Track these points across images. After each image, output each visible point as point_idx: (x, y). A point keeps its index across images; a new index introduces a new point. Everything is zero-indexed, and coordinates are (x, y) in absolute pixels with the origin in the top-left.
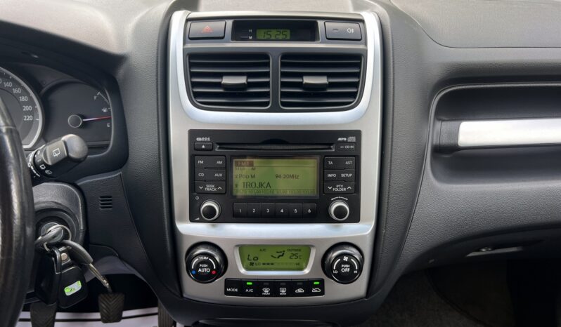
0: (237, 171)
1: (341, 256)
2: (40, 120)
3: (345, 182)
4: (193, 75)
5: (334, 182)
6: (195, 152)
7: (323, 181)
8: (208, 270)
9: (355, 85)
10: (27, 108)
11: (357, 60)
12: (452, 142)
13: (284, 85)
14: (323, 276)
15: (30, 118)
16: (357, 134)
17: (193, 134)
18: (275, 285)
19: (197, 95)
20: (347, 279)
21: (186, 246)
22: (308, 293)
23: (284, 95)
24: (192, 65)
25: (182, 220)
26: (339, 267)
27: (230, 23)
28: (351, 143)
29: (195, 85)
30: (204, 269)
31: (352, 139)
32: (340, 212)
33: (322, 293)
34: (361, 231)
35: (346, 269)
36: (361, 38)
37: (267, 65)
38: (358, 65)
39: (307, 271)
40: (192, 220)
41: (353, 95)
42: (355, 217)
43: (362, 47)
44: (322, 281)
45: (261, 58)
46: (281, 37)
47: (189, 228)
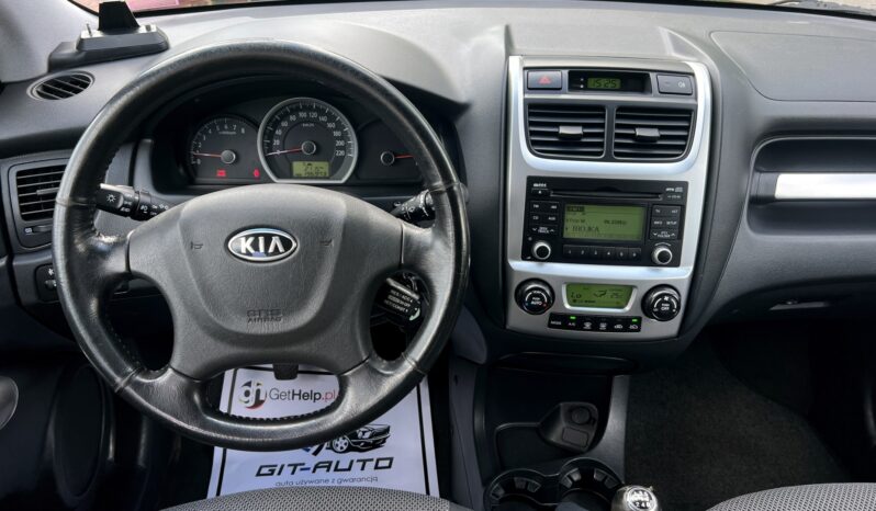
0: (569, 216)
1: (662, 296)
2: (354, 155)
3: (669, 229)
4: (532, 124)
5: (659, 229)
6: (531, 195)
7: (648, 227)
8: (540, 303)
9: (684, 138)
10: (340, 143)
11: (687, 114)
12: (769, 193)
13: (618, 136)
14: (641, 314)
15: (342, 153)
16: (684, 185)
17: (531, 180)
18: (596, 321)
19: (535, 143)
20: (666, 316)
21: (516, 282)
22: (626, 329)
23: (618, 145)
24: (531, 114)
25: (515, 259)
26: (659, 306)
27: (566, 72)
28: (678, 193)
29: (533, 133)
30: (536, 302)
31: (679, 189)
32: (663, 257)
33: (638, 330)
34: (680, 275)
35: (665, 307)
36: (692, 93)
37: (603, 116)
38: (688, 119)
39: (627, 308)
40: (524, 258)
41: (682, 148)
42: (676, 263)
43: (692, 101)
44: (640, 319)
45: (597, 109)
46: (610, 86)
47: (520, 266)
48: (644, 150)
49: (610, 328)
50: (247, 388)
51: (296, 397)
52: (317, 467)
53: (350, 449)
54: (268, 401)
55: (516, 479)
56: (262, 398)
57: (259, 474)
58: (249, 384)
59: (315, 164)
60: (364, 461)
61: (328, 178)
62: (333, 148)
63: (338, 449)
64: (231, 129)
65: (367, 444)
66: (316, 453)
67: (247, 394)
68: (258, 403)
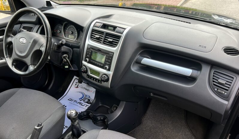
0: (93, 54)
1: (103, 76)
3: (109, 62)
4: (92, 33)
5: (107, 62)
6: (88, 49)
7: (105, 61)
8: (83, 70)
9: (117, 43)
11: (119, 37)
13: (105, 39)
16: (113, 53)
17: (88, 45)
18: (94, 78)
19: (91, 37)
22: (99, 82)
23: (104, 41)
24: (92, 31)
25: (83, 60)
27: (102, 24)
28: (112, 55)
31: (112, 54)
33: (101, 83)
34: (110, 73)
35: (103, 79)
36: (122, 33)
37: (103, 34)
38: (119, 39)
39: (99, 77)
41: (116, 45)
43: (121, 35)
44: (101, 81)
46: (112, 29)
47: (84, 62)
49: (96, 81)
50: (76, 83)
52: (79, 103)
53: (87, 102)
54: (79, 88)
56: (78, 86)
57: (68, 100)
58: (77, 83)
59: (72, 36)
60: (87, 106)
61: (74, 39)
63: (85, 101)
65: (90, 103)
67: (76, 85)
68: (77, 87)
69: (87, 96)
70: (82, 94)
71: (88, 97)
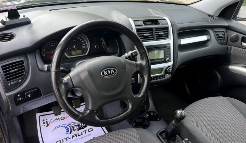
1: (169, 69)
2: (89, 47)
3: (168, 54)
7: (164, 55)
9: (168, 34)
10: (84, 44)
11: (167, 29)
12: (180, 44)
13: (156, 35)
15: (84, 47)
18: (157, 77)
22: (162, 78)
24: (138, 32)
27: (142, 21)
31: (169, 45)
33: (164, 77)
34: (171, 63)
35: (170, 71)
36: (167, 24)
37: (152, 31)
39: (162, 73)
41: (167, 36)
42: (169, 61)
43: (167, 26)
44: (165, 75)
45: (151, 29)
46: (150, 24)
48: (160, 37)
49: (160, 78)
50: (44, 121)
51: (58, 120)
52: (73, 137)
53: (79, 129)
54: (50, 123)
55: (136, 120)
56: (48, 123)
58: (44, 120)
59: (77, 51)
60: (85, 131)
61: (81, 54)
62: (82, 46)
63: (76, 130)
64: (53, 44)
65: (83, 127)
66: (70, 133)
67: (44, 123)
68: (48, 125)
69: (70, 125)
70: (62, 127)
71: (73, 124)
